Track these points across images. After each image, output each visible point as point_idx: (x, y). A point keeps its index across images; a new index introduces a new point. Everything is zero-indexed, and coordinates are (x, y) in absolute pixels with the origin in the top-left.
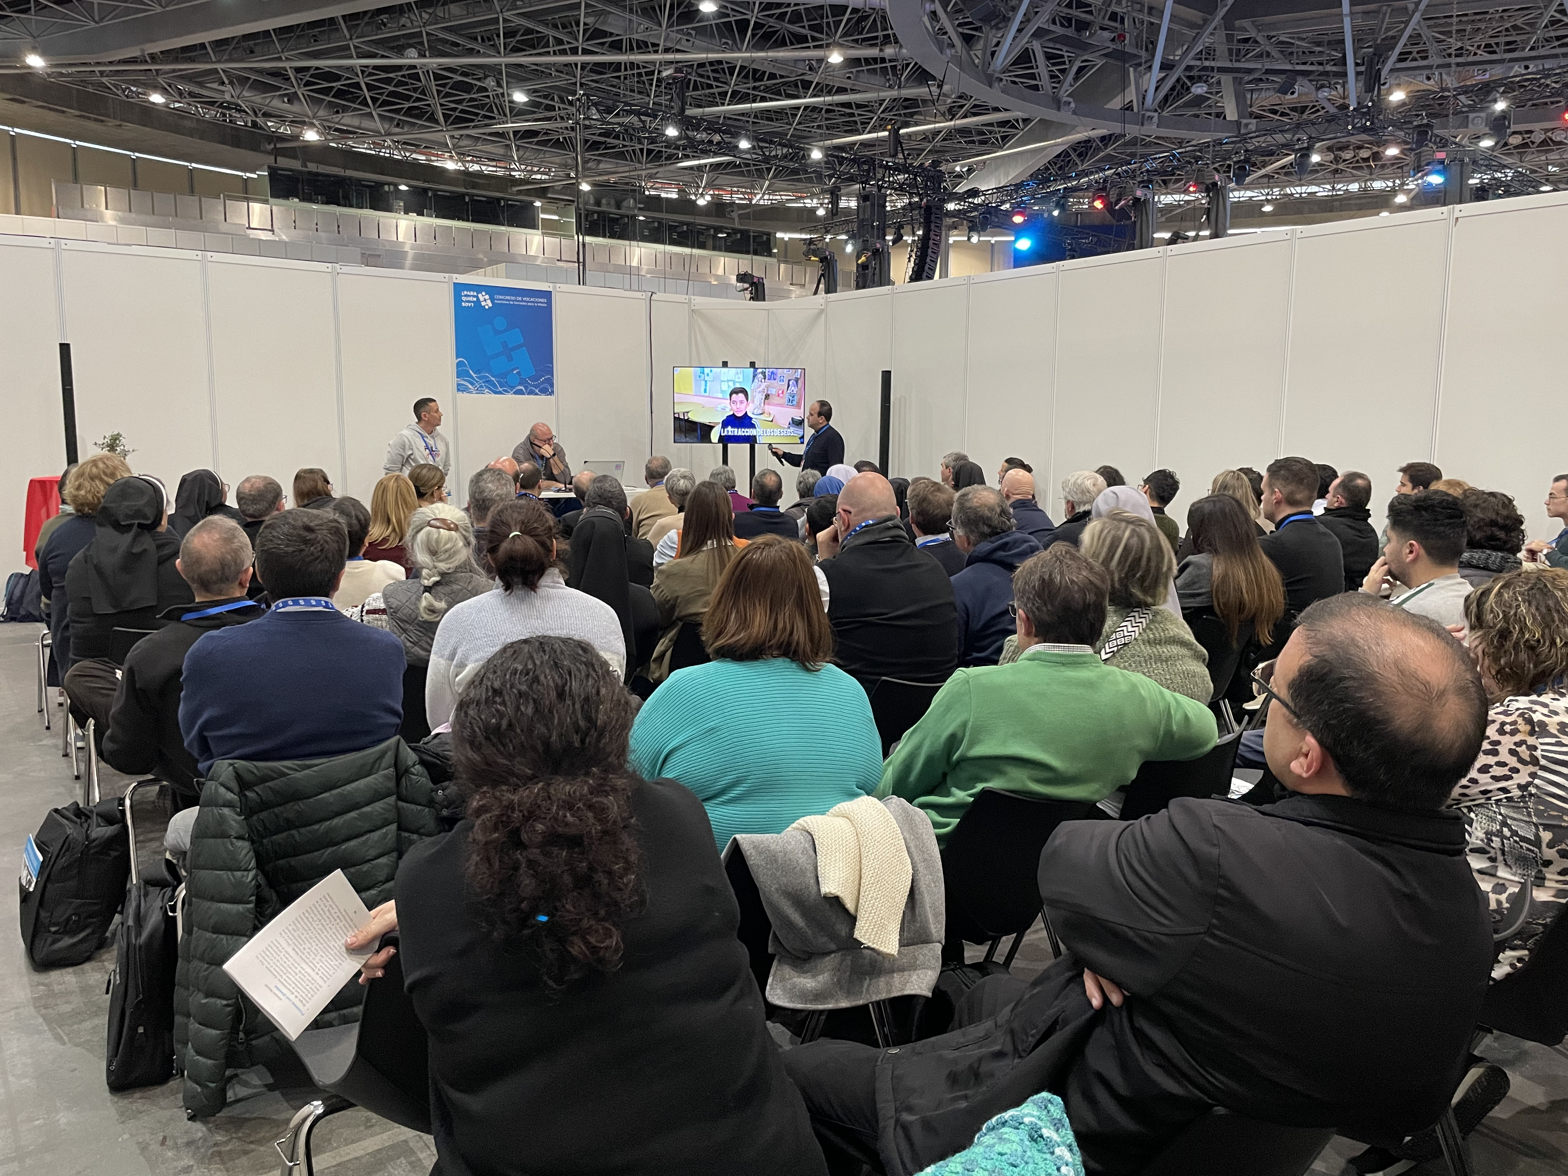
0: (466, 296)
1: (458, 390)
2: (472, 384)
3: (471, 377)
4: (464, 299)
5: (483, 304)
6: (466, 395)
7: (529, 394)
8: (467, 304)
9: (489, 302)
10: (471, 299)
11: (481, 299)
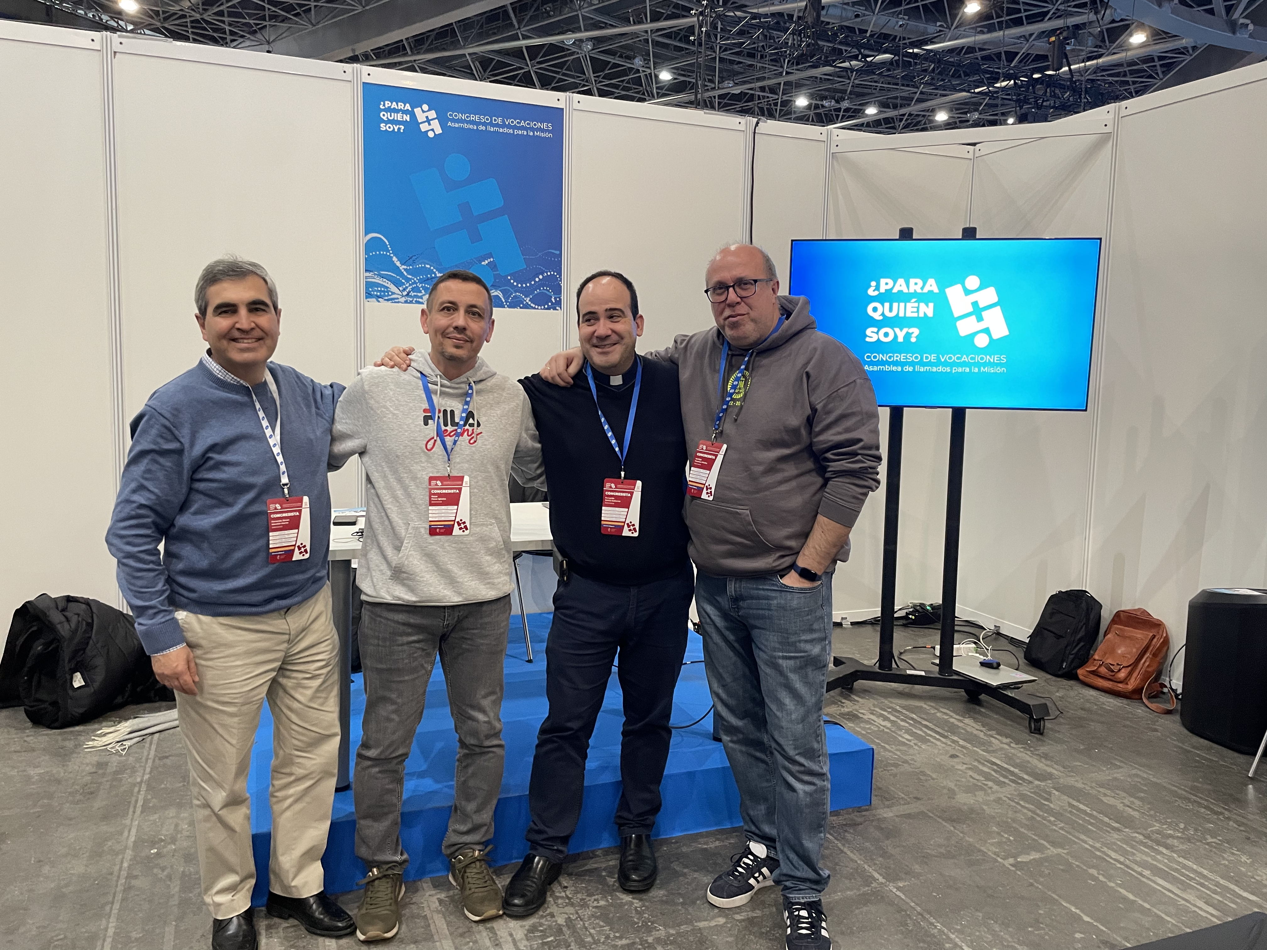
0: (389, 110)
1: (369, 295)
2: (397, 284)
3: (396, 270)
4: (384, 116)
5: (424, 127)
6: (384, 304)
7: (512, 306)
8: (390, 128)
9: (436, 126)
10: (399, 117)
11: (420, 116)
